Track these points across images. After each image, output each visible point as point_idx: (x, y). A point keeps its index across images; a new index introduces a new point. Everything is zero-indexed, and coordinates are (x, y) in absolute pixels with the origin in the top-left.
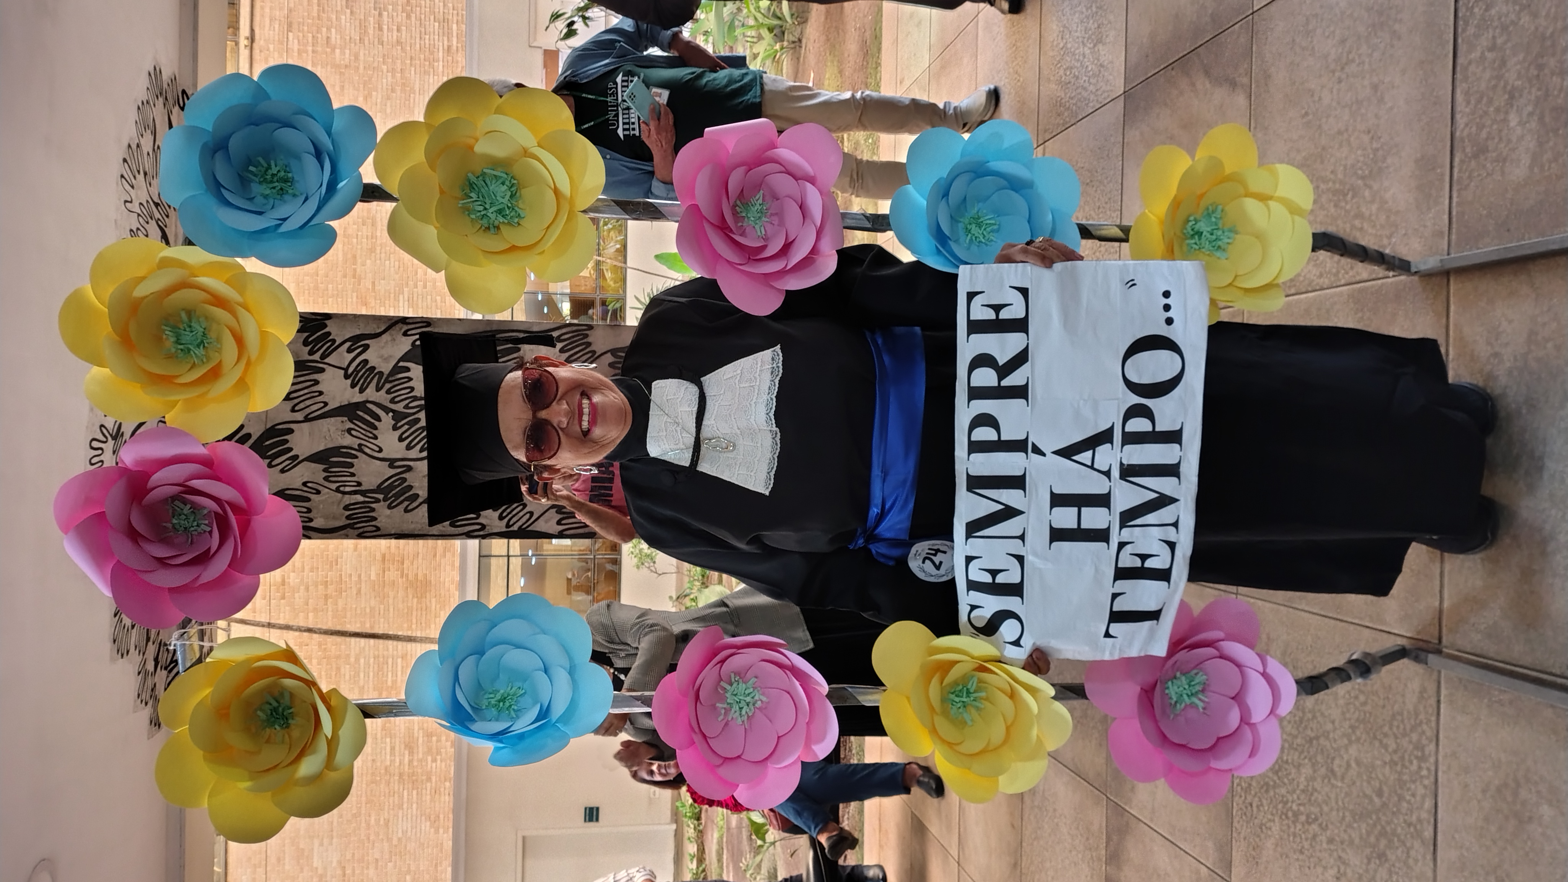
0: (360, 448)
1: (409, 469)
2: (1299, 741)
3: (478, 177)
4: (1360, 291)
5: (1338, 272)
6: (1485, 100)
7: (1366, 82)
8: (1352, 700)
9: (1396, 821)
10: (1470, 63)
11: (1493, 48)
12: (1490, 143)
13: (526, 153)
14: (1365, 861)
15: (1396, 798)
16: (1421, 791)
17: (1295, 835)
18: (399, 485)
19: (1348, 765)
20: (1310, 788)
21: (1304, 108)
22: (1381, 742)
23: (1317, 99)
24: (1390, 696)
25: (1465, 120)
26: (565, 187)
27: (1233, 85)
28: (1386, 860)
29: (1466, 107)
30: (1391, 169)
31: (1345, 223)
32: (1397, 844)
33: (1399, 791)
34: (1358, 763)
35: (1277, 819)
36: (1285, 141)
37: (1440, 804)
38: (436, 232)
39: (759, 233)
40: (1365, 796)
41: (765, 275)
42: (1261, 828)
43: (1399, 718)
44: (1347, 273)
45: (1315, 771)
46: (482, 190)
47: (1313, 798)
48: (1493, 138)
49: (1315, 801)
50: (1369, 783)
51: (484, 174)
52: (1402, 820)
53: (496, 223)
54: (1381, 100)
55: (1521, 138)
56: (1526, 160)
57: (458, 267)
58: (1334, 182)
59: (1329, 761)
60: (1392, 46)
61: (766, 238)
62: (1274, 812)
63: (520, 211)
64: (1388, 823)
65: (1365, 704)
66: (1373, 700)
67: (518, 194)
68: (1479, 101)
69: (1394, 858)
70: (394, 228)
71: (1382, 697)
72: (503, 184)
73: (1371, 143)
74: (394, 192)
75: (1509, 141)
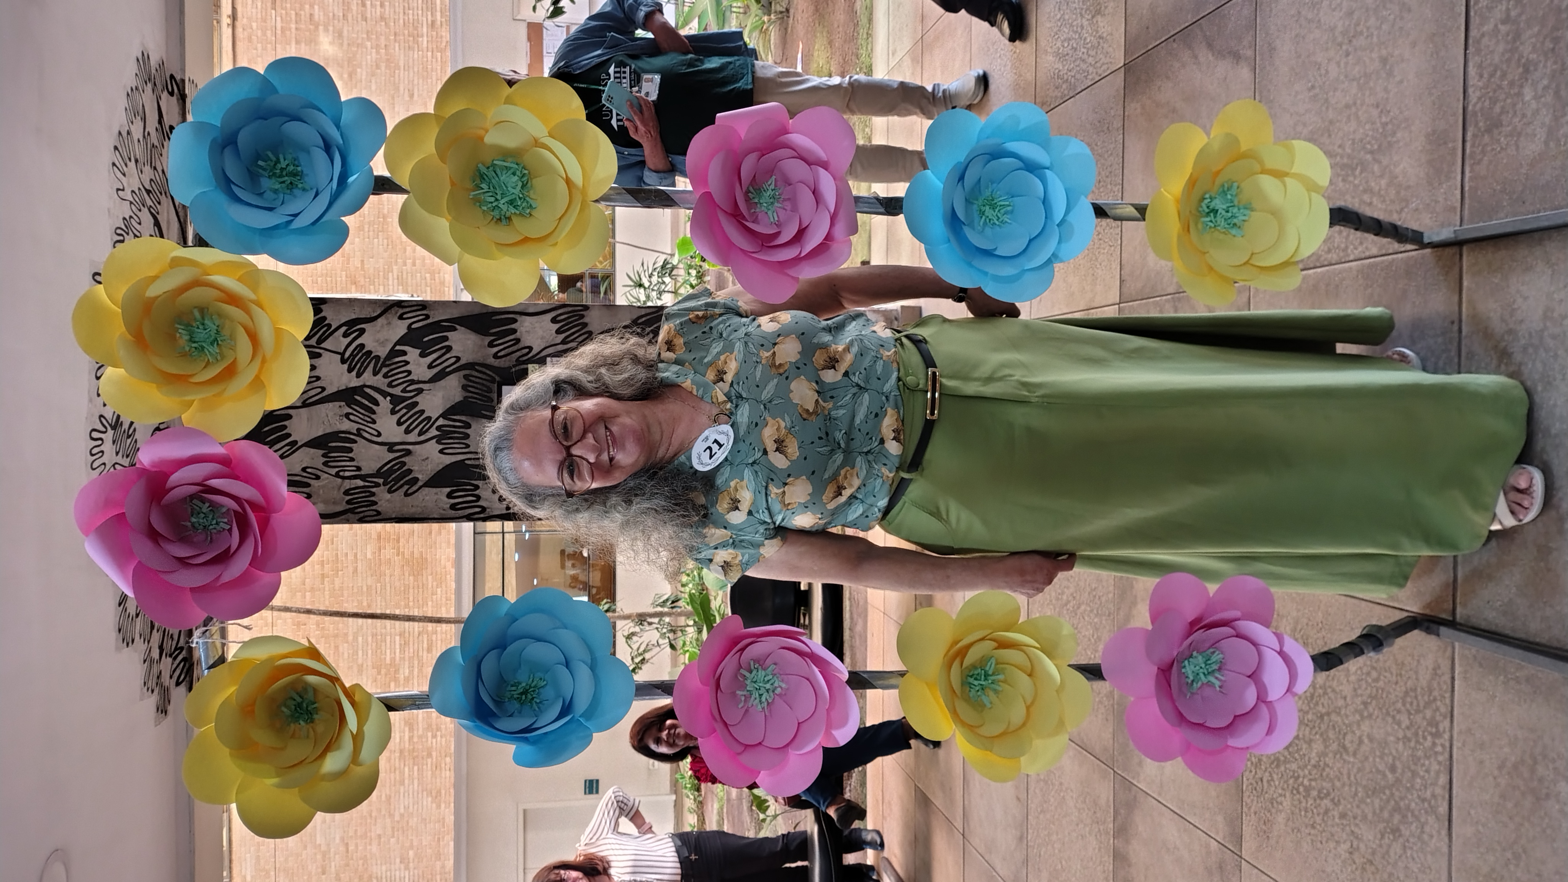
0: (359, 433)
1: (409, 453)
2: (1310, 716)
3: (488, 168)
4: (1370, 266)
5: (1347, 247)
6: (1499, 73)
7: (1374, 55)
8: (1364, 677)
9: (1410, 797)
10: (1483, 35)
11: (1506, 20)
12: (1503, 117)
13: (537, 143)
14: (1379, 836)
15: (1410, 774)
16: (1435, 767)
17: (1306, 811)
18: (399, 469)
19: (1361, 742)
20: (1322, 763)
21: (1310, 81)
22: (1394, 717)
23: (1323, 72)
24: (1403, 672)
25: (1478, 94)
26: (577, 177)
27: (1237, 57)
28: (1400, 836)
29: (1479, 81)
30: (1401, 144)
31: (1353, 197)
32: (1410, 819)
33: (1413, 767)
34: (1371, 739)
35: (1288, 794)
36: (1291, 115)
37: (1454, 780)
38: (448, 224)
39: (772, 220)
40: (1378, 771)
41: (781, 263)
42: (1272, 804)
43: (1412, 694)
44: (1356, 248)
45: (1326, 747)
46: (493, 181)
47: (1324, 774)
48: (1508, 112)
49: (1327, 775)
50: (1381, 758)
51: (494, 165)
52: (1415, 795)
53: (508, 214)
54: (1390, 74)
55: (1537, 112)
56: (1541, 134)
57: (471, 260)
58: (1342, 157)
59: (1341, 737)
60: (1402, 18)
61: (778, 224)
62: (1286, 786)
63: (531, 202)
64: (1402, 799)
65: (1377, 680)
66: (1385, 677)
67: (529, 184)
68: (1492, 75)
69: (1408, 833)
70: (406, 221)
71: (1394, 672)
72: (514, 174)
73: (1380, 117)
74: (404, 182)
75: (1524, 116)
